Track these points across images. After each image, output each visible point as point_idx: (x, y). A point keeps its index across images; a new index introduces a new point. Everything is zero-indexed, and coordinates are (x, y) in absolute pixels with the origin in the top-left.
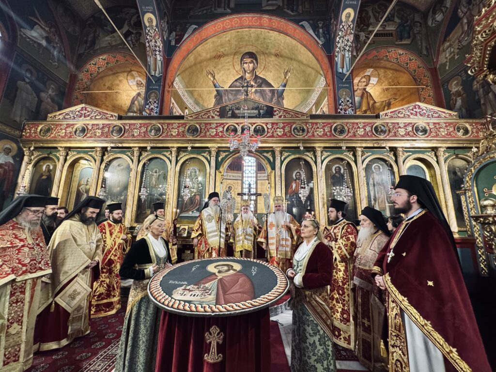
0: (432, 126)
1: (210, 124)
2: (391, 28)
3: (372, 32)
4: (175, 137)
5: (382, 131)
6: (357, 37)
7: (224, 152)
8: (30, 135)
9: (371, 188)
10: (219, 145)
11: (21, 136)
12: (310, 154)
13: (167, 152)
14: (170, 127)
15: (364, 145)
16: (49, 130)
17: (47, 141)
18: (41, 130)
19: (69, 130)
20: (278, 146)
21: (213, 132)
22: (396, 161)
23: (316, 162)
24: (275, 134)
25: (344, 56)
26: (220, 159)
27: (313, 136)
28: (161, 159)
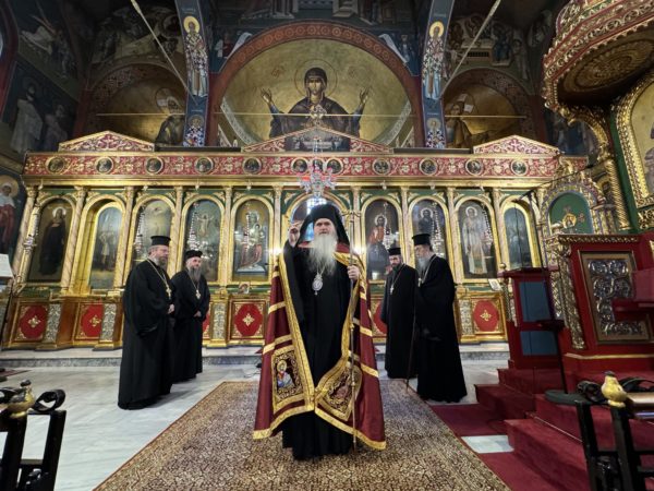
0: (531, 163)
1: (274, 158)
2: (487, 46)
3: (464, 50)
4: (229, 173)
5: (476, 169)
6: (448, 56)
7: (291, 192)
8: (36, 170)
9: (465, 235)
10: (285, 184)
11: (23, 171)
12: (395, 196)
13: (219, 192)
14: (224, 162)
15: (456, 185)
16: (61, 164)
17: (59, 178)
18: (50, 164)
19: (89, 164)
20: (356, 186)
21: (277, 168)
22: (492, 204)
23: (401, 205)
24: (353, 171)
25: (432, 79)
26: (286, 201)
27: (398, 173)
28: (211, 201)
